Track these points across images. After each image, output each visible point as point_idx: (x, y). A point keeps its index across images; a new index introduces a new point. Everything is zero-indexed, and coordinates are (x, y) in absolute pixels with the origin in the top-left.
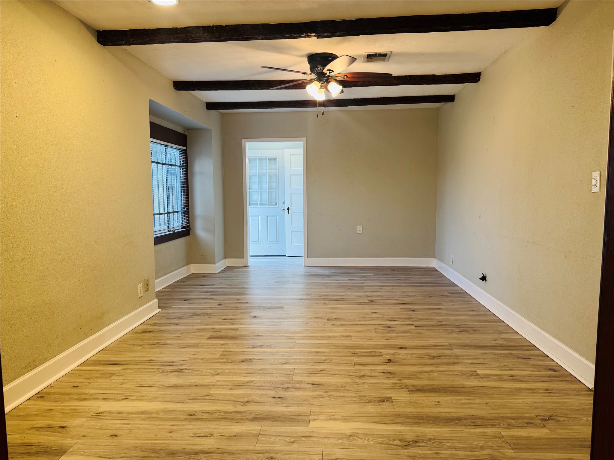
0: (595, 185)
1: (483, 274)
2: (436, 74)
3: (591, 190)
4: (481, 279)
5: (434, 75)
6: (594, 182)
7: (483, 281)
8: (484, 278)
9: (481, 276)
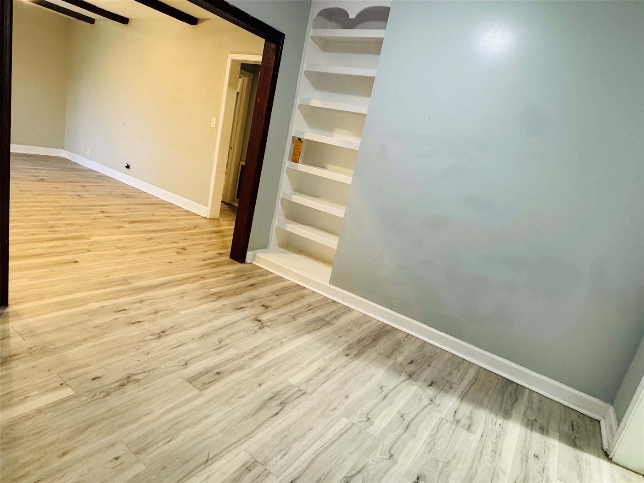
0: (213, 124)
1: (127, 164)
2: (96, 6)
3: (210, 126)
4: (126, 167)
5: (95, 6)
6: (212, 122)
7: (127, 168)
8: (128, 167)
9: (126, 165)
